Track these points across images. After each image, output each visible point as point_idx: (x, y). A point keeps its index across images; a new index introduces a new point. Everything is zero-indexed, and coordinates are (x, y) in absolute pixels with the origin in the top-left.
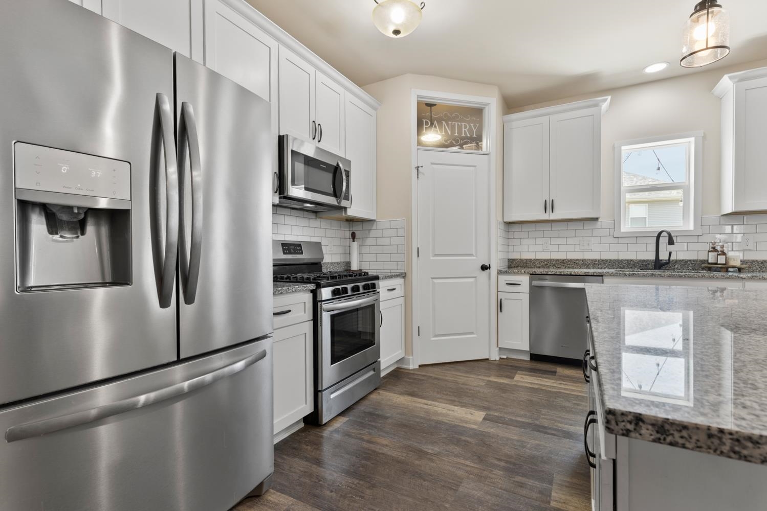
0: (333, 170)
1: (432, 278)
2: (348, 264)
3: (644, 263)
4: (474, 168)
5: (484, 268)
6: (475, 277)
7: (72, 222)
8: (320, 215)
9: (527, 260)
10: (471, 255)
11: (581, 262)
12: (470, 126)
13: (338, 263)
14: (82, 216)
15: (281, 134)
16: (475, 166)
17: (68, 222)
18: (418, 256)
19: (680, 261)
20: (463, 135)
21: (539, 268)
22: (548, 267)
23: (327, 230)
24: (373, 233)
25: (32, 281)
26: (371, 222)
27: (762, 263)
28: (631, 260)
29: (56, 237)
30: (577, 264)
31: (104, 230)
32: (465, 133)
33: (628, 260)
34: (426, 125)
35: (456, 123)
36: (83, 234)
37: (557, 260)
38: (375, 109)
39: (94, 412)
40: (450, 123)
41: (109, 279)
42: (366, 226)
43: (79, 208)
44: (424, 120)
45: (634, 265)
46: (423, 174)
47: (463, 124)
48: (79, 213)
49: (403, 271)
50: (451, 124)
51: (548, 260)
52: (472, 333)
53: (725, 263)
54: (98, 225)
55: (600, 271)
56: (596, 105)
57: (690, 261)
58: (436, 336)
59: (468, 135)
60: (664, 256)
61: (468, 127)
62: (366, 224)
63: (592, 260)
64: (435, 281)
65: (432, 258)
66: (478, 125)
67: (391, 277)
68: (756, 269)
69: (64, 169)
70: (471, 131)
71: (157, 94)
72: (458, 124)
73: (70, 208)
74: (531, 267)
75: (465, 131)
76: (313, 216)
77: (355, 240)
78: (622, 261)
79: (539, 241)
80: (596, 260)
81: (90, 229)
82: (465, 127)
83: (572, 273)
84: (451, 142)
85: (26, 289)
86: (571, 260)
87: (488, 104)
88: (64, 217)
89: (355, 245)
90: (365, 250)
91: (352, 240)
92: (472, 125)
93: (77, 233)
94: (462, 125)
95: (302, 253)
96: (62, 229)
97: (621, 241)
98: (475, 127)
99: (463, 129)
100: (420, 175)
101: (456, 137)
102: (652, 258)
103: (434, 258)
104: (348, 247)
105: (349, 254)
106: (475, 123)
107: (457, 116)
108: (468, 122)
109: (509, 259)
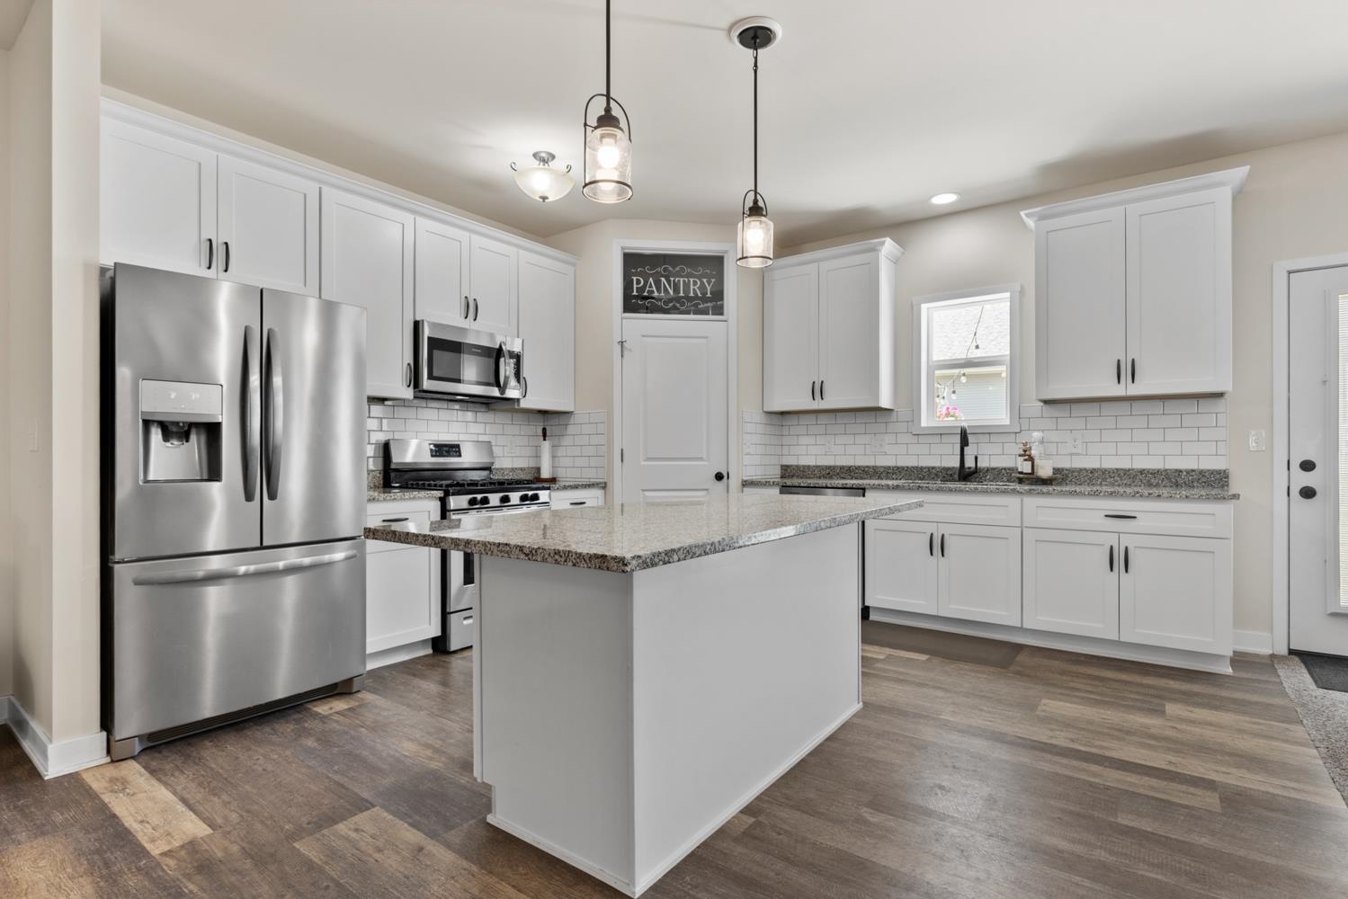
0: (495, 355)
1: (643, 490)
2: (538, 470)
3: (949, 473)
4: (704, 340)
5: (719, 477)
6: (707, 490)
7: (180, 432)
8: (492, 406)
9: (804, 466)
10: (701, 459)
11: (872, 469)
12: (702, 283)
13: (521, 469)
14: (186, 428)
15: (417, 319)
16: (706, 338)
17: (177, 433)
18: (622, 461)
19: (994, 469)
20: (692, 294)
21: (820, 478)
22: (831, 478)
23: (505, 426)
24: (571, 429)
25: (151, 477)
26: (567, 415)
27: (1092, 472)
28: (933, 468)
29: (168, 444)
30: (867, 473)
31: (203, 438)
32: (695, 292)
33: (929, 468)
34: (637, 284)
35: (681, 280)
36: (187, 441)
37: (842, 468)
38: (574, 265)
39: (200, 574)
40: (672, 279)
41: (205, 477)
42: (563, 419)
43: (183, 423)
44: (635, 278)
45: (936, 475)
46: (630, 350)
47: (691, 280)
48: (184, 426)
49: (603, 481)
50: (674, 281)
51: (830, 467)
53: (1030, 471)
54: (198, 434)
55: (860, 482)
56: (874, 250)
57: (1005, 469)
59: (700, 295)
60: (969, 463)
61: (699, 283)
62: (562, 417)
63: (885, 467)
64: (647, 493)
65: (643, 463)
66: (713, 280)
67: (576, 487)
69: (173, 395)
70: (702, 287)
71: (246, 328)
72: (684, 281)
73: (178, 423)
74: (809, 478)
75: (694, 290)
76: (483, 408)
77: (547, 438)
78: (922, 468)
79: (820, 440)
80: (889, 467)
81: (193, 437)
82: (695, 283)
83: (829, 485)
84: (674, 305)
85: (146, 481)
86: (859, 467)
87: (726, 252)
88: (174, 429)
89: (546, 445)
90: (561, 451)
91: (542, 438)
92: (705, 280)
93: (182, 441)
94: (689, 281)
95: (460, 456)
96: (172, 438)
97: (922, 439)
98: (709, 283)
99: (692, 287)
100: (625, 353)
101: (682, 297)
102: (957, 464)
103: (646, 463)
104: (538, 447)
105: (538, 456)
106: (709, 278)
107: (682, 270)
108: (700, 277)
109: (782, 466)
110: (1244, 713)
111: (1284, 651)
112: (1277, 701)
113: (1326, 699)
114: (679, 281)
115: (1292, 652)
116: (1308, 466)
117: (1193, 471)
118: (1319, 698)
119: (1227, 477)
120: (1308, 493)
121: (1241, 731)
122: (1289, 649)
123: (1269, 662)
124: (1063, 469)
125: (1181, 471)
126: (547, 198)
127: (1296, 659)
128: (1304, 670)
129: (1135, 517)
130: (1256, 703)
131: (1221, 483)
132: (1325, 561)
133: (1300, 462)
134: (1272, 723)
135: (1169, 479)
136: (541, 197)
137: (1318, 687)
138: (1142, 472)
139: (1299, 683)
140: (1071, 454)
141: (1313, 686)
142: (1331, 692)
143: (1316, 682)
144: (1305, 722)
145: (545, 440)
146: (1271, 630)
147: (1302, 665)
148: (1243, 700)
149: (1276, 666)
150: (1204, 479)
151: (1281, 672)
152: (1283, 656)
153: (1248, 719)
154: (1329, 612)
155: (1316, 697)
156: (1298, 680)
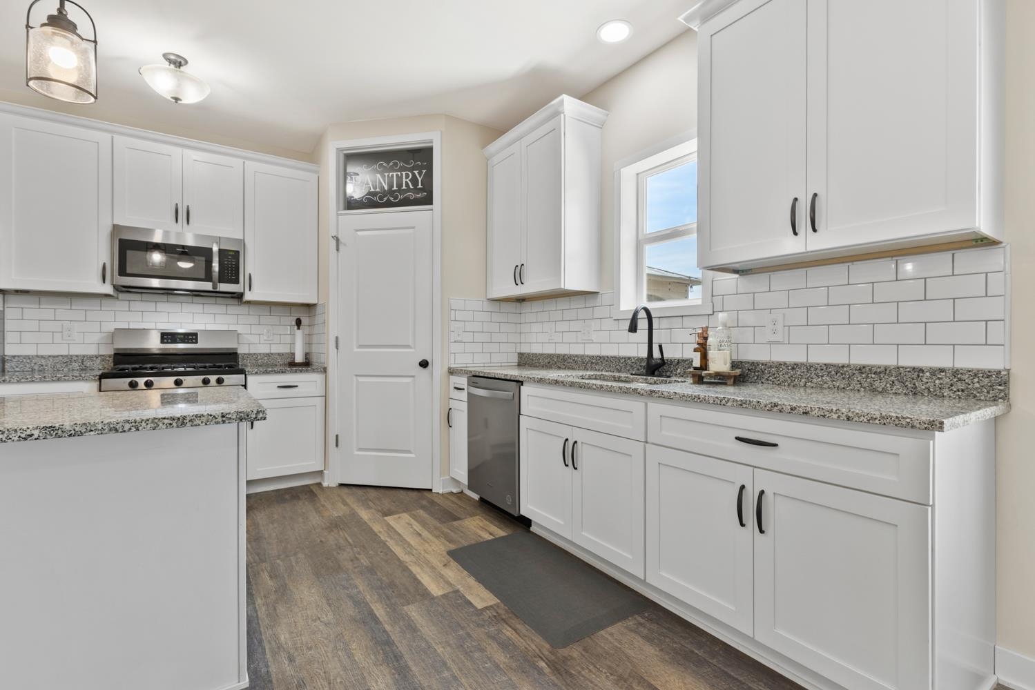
1: (357, 376)
4: (412, 230)
5: (424, 364)
6: (413, 376)
9: (533, 354)
10: (408, 346)
11: (579, 359)
12: (414, 175)
13: (279, 354)
15: (115, 224)
16: (413, 228)
18: (337, 348)
20: (404, 187)
24: (317, 320)
27: (793, 368)
28: (629, 358)
30: (576, 362)
32: (407, 184)
35: (395, 174)
38: (317, 172)
40: (386, 174)
42: (315, 310)
46: (345, 245)
47: (404, 173)
50: (388, 175)
52: (409, 452)
58: (360, 449)
59: (411, 187)
61: (411, 175)
64: (361, 379)
65: (356, 350)
66: (424, 171)
68: (785, 381)
70: (414, 180)
72: (397, 175)
75: (406, 182)
77: (301, 327)
79: (545, 327)
82: (407, 176)
84: (388, 198)
89: (299, 334)
90: (314, 339)
91: (296, 327)
92: (416, 172)
94: (402, 174)
95: (197, 342)
97: (621, 324)
98: (420, 174)
99: (404, 180)
100: (341, 247)
101: (395, 191)
102: (644, 354)
103: (359, 350)
104: (293, 334)
105: (293, 344)
106: (420, 169)
107: (396, 164)
108: (412, 170)
109: (519, 354)
114: (393, 175)
117: (942, 370)
119: (1005, 383)
124: (758, 364)
125: (921, 370)
126: (180, 100)
129: (775, 445)
131: (992, 393)
135: (902, 382)
136: (173, 98)
138: (861, 369)
140: (770, 343)
145: (299, 328)
150: (960, 386)
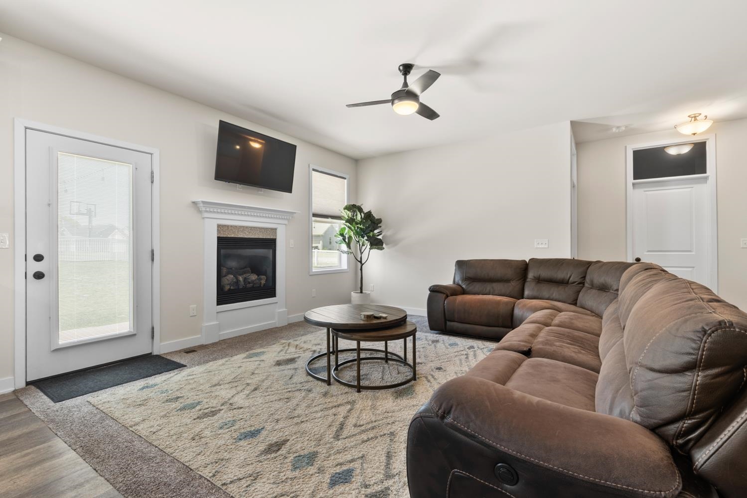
110: (14, 451)
111: (23, 385)
112: (34, 427)
113: (64, 410)
115: (28, 383)
116: (38, 258)
118: (59, 411)
120: (39, 276)
121: (18, 470)
122: (26, 382)
123: (14, 397)
127: (33, 387)
128: (41, 394)
130: (19, 437)
132: (50, 318)
133: (33, 256)
134: (38, 447)
137: (55, 402)
139: (43, 405)
141: (52, 404)
142: (64, 402)
143: (52, 399)
144: (59, 434)
146: (14, 373)
147: (37, 390)
148: (8, 439)
149: (21, 398)
151: (27, 402)
152: (22, 389)
153: (19, 454)
154: (52, 350)
155: (57, 411)
156: (40, 402)
